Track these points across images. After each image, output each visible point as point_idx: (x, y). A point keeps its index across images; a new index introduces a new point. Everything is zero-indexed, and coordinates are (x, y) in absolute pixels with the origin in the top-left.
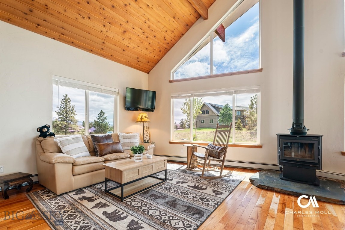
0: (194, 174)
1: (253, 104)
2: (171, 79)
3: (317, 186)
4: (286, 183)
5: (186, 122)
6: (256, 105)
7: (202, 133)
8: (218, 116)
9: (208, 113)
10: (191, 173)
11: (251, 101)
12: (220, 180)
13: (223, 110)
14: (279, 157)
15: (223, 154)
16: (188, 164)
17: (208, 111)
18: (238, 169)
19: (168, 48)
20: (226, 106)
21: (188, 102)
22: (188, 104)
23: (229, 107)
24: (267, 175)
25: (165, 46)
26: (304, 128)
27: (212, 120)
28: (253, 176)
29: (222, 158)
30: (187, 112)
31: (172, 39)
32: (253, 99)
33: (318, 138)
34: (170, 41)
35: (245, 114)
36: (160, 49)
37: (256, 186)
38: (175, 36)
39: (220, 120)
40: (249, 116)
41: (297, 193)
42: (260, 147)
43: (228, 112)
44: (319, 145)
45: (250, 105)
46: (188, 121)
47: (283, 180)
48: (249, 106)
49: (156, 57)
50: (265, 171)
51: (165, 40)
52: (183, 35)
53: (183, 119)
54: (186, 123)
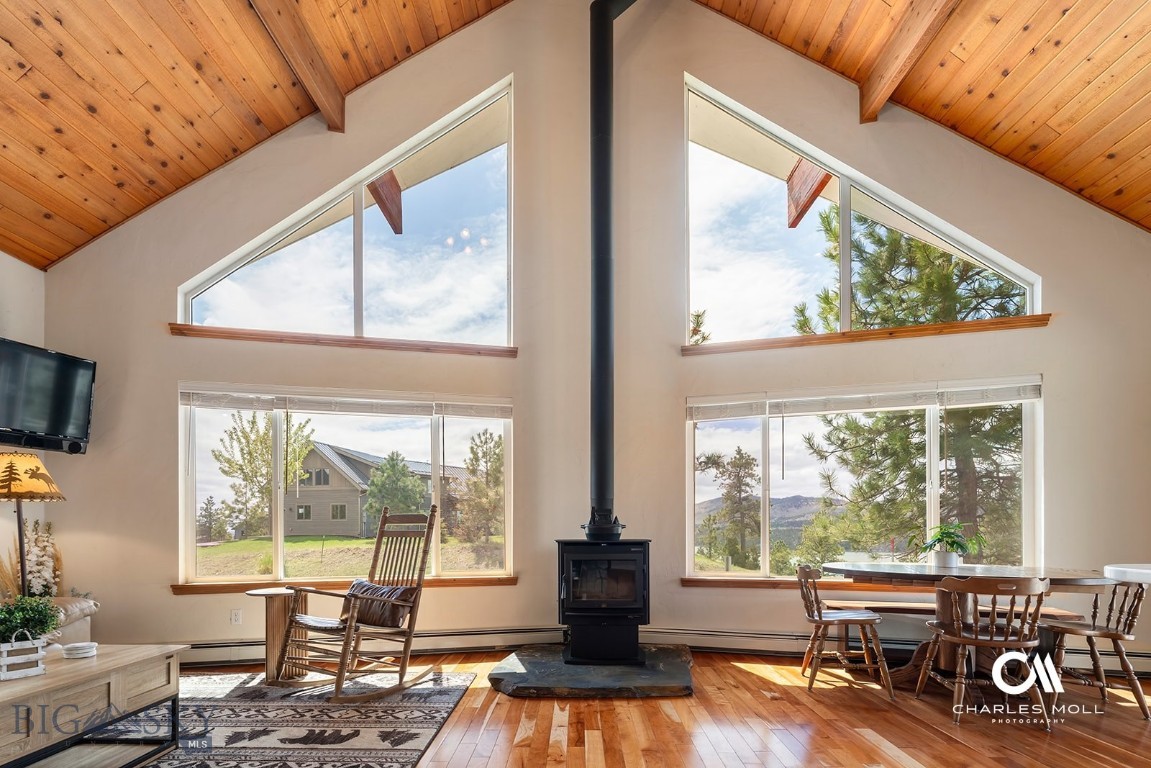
0: (299, 697)
1: (477, 460)
2: (180, 321)
3: (641, 665)
4: (579, 670)
5: (227, 512)
6: (486, 462)
7: (303, 556)
8: (364, 492)
9: (326, 482)
10: (285, 697)
11: (472, 448)
12: (400, 697)
13: (383, 472)
14: (562, 602)
15: (408, 610)
16: (273, 665)
17: (325, 472)
18: (452, 656)
19: (162, 181)
20: (392, 459)
21: (248, 430)
22: (246, 437)
23: (401, 465)
24: (535, 660)
25: (149, 170)
26: (615, 523)
27: (343, 508)
28: (496, 668)
29: (405, 626)
30: (242, 470)
31: (185, 150)
32: (479, 444)
33: (643, 545)
34: (175, 156)
35: (455, 491)
36: (118, 174)
37: (508, 695)
38: (199, 144)
39: (371, 506)
40: (466, 498)
41: (604, 689)
42: (512, 581)
43: (399, 480)
44: (644, 563)
45: (468, 461)
46: (240, 511)
47: (572, 666)
48: (465, 466)
49: (96, 207)
50: (527, 649)
51: (150, 143)
52: (237, 152)
53: (214, 500)
54: (230, 516)
